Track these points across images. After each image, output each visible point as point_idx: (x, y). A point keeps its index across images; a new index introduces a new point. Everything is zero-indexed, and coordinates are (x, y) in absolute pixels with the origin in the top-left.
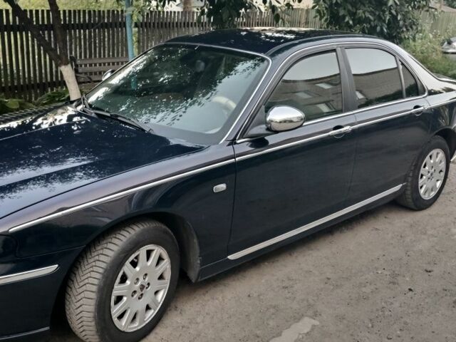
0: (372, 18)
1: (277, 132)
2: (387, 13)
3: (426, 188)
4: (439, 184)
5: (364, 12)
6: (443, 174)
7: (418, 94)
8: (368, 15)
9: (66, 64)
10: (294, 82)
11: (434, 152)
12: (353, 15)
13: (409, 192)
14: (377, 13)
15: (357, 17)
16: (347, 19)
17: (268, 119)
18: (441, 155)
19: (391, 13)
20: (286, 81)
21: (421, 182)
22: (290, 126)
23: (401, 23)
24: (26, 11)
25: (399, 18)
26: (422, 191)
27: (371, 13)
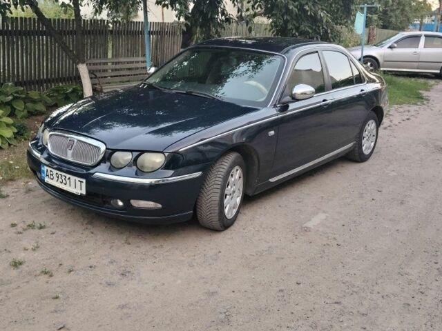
0: (310, 31)
1: (298, 100)
2: (321, 28)
3: (367, 146)
4: (372, 144)
5: (305, 26)
6: (375, 137)
7: (361, 82)
8: (307, 29)
9: (83, 63)
10: (300, 70)
11: (370, 122)
12: (297, 29)
13: (357, 149)
14: (314, 28)
15: (300, 30)
16: (294, 32)
17: (293, 92)
18: (374, 124)
19: (323, 28)
20: (296, 70)
21: (363, 141)
22: (306, 96)
23: (330, 35)
24: (50, 19)
25: (329, 31)
26: (364, 148)
27: (309, 27)
